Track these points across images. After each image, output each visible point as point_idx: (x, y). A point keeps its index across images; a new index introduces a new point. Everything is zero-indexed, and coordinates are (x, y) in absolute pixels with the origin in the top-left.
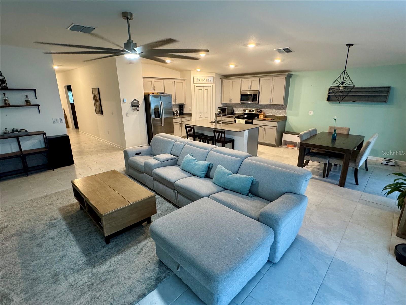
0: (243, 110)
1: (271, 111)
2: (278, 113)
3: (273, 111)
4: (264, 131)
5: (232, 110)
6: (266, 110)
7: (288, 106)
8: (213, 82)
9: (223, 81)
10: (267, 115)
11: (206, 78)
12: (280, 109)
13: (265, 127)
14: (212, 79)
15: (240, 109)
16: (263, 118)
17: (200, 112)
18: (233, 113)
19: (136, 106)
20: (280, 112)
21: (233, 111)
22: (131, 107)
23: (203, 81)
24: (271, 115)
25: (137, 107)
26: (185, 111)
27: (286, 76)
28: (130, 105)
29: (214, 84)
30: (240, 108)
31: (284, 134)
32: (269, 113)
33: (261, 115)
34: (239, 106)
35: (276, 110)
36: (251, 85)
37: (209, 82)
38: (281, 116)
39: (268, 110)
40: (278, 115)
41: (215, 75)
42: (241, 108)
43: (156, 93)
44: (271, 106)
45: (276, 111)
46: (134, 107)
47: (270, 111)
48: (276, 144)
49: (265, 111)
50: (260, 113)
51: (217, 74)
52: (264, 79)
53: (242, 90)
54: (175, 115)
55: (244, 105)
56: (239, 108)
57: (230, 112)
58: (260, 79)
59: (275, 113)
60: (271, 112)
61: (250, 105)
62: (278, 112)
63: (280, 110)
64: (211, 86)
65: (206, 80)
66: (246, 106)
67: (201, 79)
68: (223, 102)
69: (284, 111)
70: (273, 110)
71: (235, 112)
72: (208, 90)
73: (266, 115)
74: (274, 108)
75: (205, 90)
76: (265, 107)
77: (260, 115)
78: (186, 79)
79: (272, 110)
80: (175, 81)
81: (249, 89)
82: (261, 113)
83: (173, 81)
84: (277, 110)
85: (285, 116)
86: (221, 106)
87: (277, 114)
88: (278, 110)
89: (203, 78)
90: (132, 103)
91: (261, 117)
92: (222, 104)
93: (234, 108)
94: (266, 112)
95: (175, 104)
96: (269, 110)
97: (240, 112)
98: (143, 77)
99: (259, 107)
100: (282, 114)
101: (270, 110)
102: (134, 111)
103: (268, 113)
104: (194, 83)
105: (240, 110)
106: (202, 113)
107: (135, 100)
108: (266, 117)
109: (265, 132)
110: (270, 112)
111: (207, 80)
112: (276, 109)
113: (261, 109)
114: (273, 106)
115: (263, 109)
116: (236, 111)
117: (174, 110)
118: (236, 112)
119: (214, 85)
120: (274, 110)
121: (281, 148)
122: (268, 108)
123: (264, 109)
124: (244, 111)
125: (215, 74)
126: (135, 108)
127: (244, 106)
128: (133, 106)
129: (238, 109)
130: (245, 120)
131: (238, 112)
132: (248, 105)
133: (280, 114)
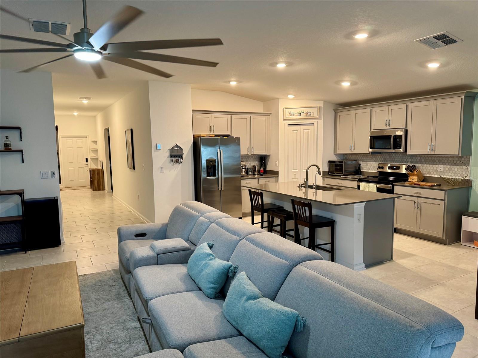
0: (377, 165)
1: (435, 169)
2: (451, 172)
3: (440, 168)
4: (417, 209)
5: (356, 167)
6: (425, 165)
7: (472, 157)
8: (318, 117)
9: (339, 114)
10: (428, 175)
11: (305, 110)
12: (455, 165)
13: (420, 200)
14: (315, 111)
15: (373, 165)
16: (417, 182)
17: (294, 169)
18: (358, 171)
19: (177, 157)
20: (456, 169)
21: (359, 168)
22: (168, 157)
23: (300, 115)
24: (436, 176)
25: (179, 157)
26: (269, 167)
27: (463, 97)
28: (168, 154)
29: (321, 120)
30: (372, 163)
31: (464, 219)
32: (432, 173)
33: (414, 175)
34: (370, 158)
35: (445, 166)
36: (390, 118)
37: (312, 116)
38: (457, 178)
39: (428, 165)
40: (451, 176)
41: (321, 104)
42: (374, 163)
43: (214, 135)
44: (435, 159)
45: (447, 169)
46: (174, 157)
47: (432, 168)
48: (444, 238)
49: (422, 168)
50: (410, 173)
51: (325, 102)
52: (415, 105)
53: (373, 128)
54: (250, 173)
55: (379, 157)
56: (370, 163)
57: (352, 170)
58: (407, 105)
59: (444, 172)
60: (436, 171)
61: (392, 157)
62: (450, 170)
63: (455, 167)
64: (315, 124)
65: (305, 112)
66: (383, 159)
67: (296, 112)
68: (339, 151)
69: (464, 167)
70: (439, 165)
71: (362, 170)
72: (309, 130)
73: (424, 176)
74: (443, 161)
75: (304, 130)
76: (423, 160)
77: (411, 177)
78: (271, 113)
79: (437, 166)
80: (251, 117)
81: (386, 125)
82: (413, 172)
83: (248, 117)
84: (449, 166)
85: (467, 178)
86: (334, 158)
87: (450, 174)
88: (452, 166)
89: (301, 110)
90: (171, 150)
91: (413, 179)
92: (337, 155)
93: (361, 163)
94: (425, 170)
95: (250, 155)
96: (431, 165)
97: (372, 170)
98: (193, 110)
99: (410, 160)
100: (459, 175)
101: (434, 166)
102: (173, 165)
103: (429, 173)
104: (284, 120)
105: (372, 167)
106: (297, 170)
107: (177, 146)
108: (425, 179)
109: (419, 212)
110: (434, 171)
111: (307, 114)
112: (447, 164)
113: (415, 165)
114: (439, 158)
115: (417, 165)
116: (365, 169)
117: (250, 164)
118: (364, 171)
119: (321, 122)
120: (442, 166)
121: (459, 247)
122: (429, 163)
123: (420, 165)
124: (379, 167)
125: (323, 102)
126: (176, 159)
127: (380, 159)
128: (172, 156)
129: (369, 165)
130: (378, 186)
131: (367, 170)
132: (388, 157)
133: (456, 175)
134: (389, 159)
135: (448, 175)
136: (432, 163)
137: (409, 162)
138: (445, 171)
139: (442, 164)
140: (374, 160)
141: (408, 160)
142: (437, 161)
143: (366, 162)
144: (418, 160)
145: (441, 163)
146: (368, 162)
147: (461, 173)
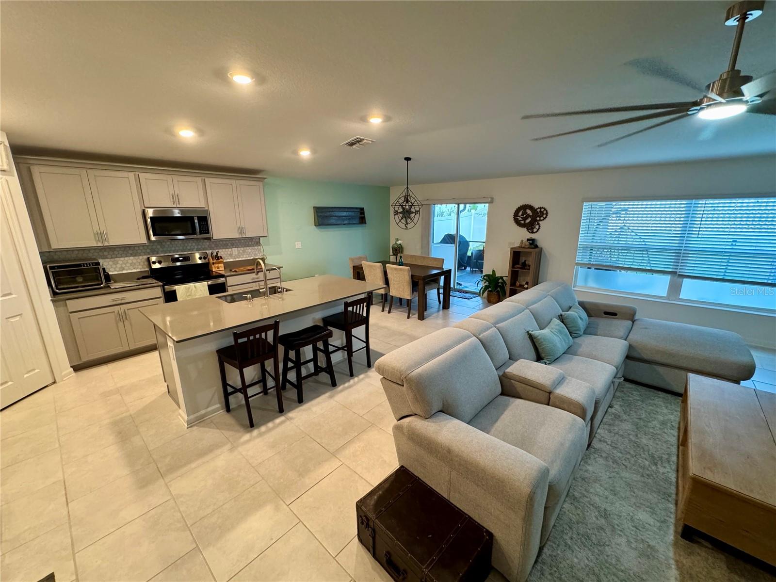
1: (229, 253)
2: (246, 253)
3: (235, 251)
12: (248, 246)
15: (130, 262)
18: (103, 278)
20: (250, 251)
24: (231, 260)
32: (226, 258)
35: (239, 249)
36: (177, 193)
40: (246, 257)
44: (227, 242)
45: (241, 251)
47: (226, 253)
58: (204, 179)
59: (238, 256)
60: (231, 255)
62: (244, 251)
63: (248, 248)
69: (257, 247)
70: (233, 249)
74: (235, 244)
77: (212, 266)
79: (230, 250)
81: (173, 201)
84: (242, 249)
85: (260, 257)
87: (244, 256)
88: (245, 248)
91: (219, 267)
96: (224, 250)
99: (196, 247)
100: (253, 255)
101: (227, 250)
110: (228, 255)
112: (240, 246)
114: (231, 242)
120: (236, 249)
122: (221, 247)
124: (154, 262)
130: (210, 283)
131: (118, 271)
132: (159, 247)
133: (250, 256)
134: (161, 249)
135: (243, 257)
136: (225, 247)
137: (195, 250)
138: (240, 254)
139: (236, 247)
140: (131, 254)
141: (192, 247)
142: (230, 244)
143: (112, 258)
144: (207, 246)
145: (234, 246)
146: (116, 259)
147: (254, 253)
